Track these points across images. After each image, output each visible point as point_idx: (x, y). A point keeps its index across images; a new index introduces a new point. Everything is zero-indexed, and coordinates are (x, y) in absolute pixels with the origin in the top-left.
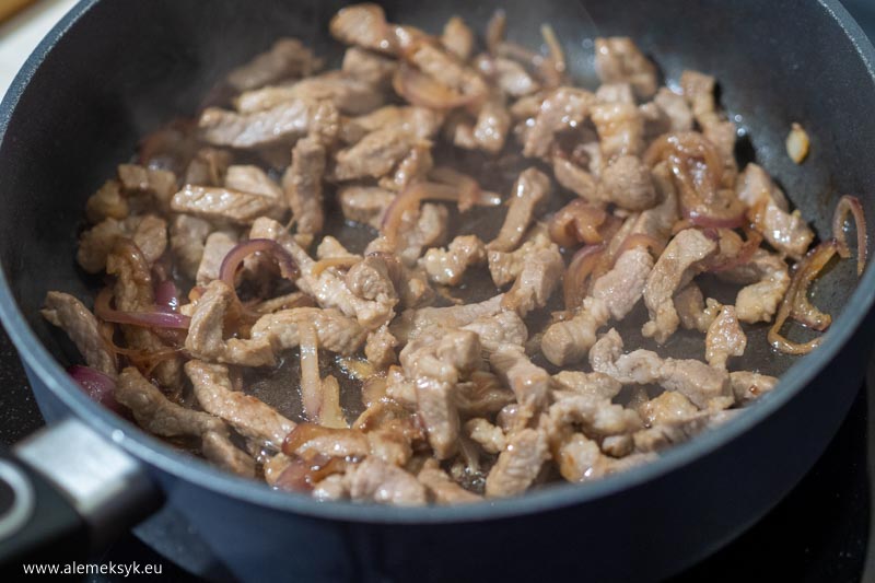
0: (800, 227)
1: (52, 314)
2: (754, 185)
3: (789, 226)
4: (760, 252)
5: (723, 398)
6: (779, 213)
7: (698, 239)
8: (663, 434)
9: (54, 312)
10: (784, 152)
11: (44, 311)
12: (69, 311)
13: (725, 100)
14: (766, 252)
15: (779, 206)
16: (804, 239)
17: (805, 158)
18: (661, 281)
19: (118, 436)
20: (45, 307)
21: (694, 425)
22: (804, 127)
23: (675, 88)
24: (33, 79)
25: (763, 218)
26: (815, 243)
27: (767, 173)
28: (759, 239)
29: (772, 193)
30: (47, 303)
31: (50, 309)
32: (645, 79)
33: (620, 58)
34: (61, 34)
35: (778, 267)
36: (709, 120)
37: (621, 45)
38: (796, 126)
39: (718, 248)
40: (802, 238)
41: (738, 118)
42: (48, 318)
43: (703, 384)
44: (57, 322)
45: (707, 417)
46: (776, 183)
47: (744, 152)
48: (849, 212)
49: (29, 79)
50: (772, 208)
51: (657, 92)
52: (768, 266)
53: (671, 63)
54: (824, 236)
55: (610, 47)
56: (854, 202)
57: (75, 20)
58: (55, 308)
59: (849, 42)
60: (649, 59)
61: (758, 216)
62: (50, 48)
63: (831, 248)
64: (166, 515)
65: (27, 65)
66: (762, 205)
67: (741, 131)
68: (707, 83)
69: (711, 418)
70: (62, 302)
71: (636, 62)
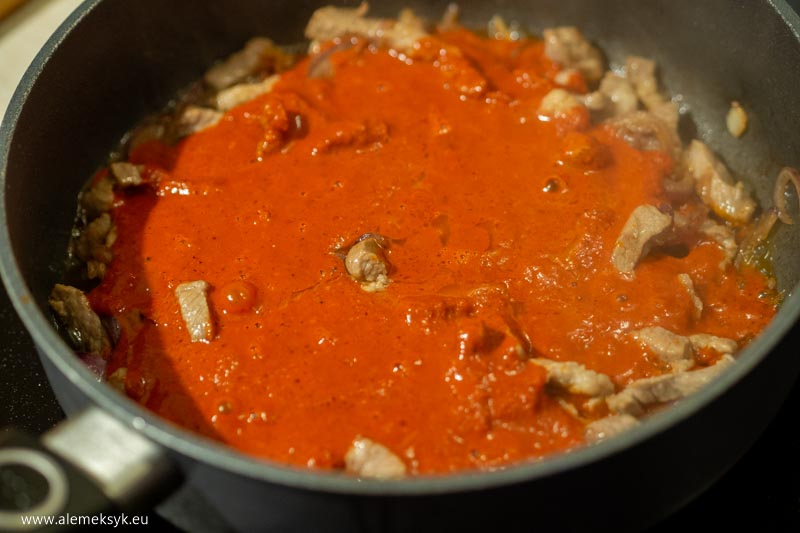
0: (743, 198)
1: (59, 304)
2: (699, 159)
3: (733, 196)
4: (708, 222)
5: (686, 361)
6: (724, 186)
7: (654, 214)
8: (634, 397)
9: (61, 303)
10: (724, 127)
11: (52, 302)
12: (75, 301)
13: (667, 81)
14: (714, 222)
15: (723, 179)
16: (748, 208)
17: (744, 134)
18: (623, 254)
19: (138, 423)
20: (52, 298)
21: (660, 386)
22: (742, 105)
23: (619, 72)
24: (33, 88)
25: (708, 191)
26: (758, 212)
27: (709, 147)
28: (707, 210)
29: (715, 167)
30: (54, 294)
31: (56, 300)
32: (592, 64)
33: (567, 45)
34: (56, 46)
35: (726, 236)
36: (653, 100)
37: (568, 34)
38: (735, 104)
39: (673, 222)
40: (747, 208)
41: (680, 97)
42: (56, 308)
43: (667, 348)
44: (63, 312)
45: (673, 378)
46: (718, 157)
47: (687, 130)
48: (790, 182)
49: (29, 89)
50: (716, 181)
51: (603, 77)
52: (717, 234)
53: (615, 50)
54: (766, 205)
55: (558, 36)
56: (795, 173)
57: (68, 32)
58: (61, 300)
59: (787, 27)
60: (594, 45)
61: (704, 188)
62: (47, 59)
63: (772, 216)
64: (184, 494)
65: (26, 76)
66: (708, 179)
67: (683, 109)
68: (649, 66)
69: (676, 380)
70: (68, 294)
71: (582, 49)
